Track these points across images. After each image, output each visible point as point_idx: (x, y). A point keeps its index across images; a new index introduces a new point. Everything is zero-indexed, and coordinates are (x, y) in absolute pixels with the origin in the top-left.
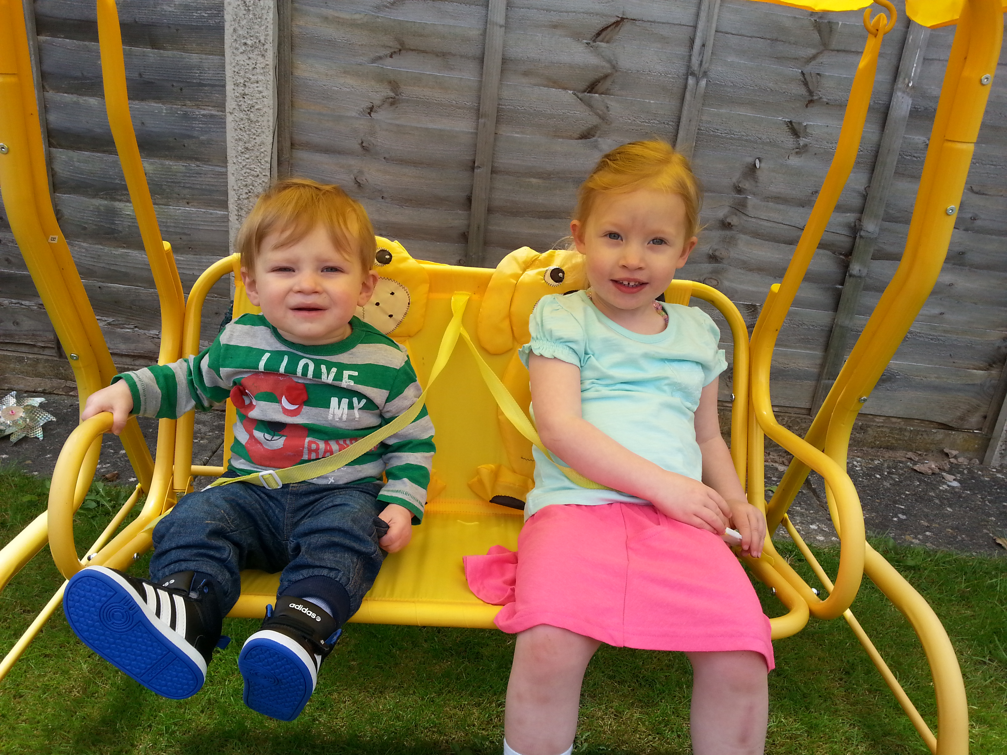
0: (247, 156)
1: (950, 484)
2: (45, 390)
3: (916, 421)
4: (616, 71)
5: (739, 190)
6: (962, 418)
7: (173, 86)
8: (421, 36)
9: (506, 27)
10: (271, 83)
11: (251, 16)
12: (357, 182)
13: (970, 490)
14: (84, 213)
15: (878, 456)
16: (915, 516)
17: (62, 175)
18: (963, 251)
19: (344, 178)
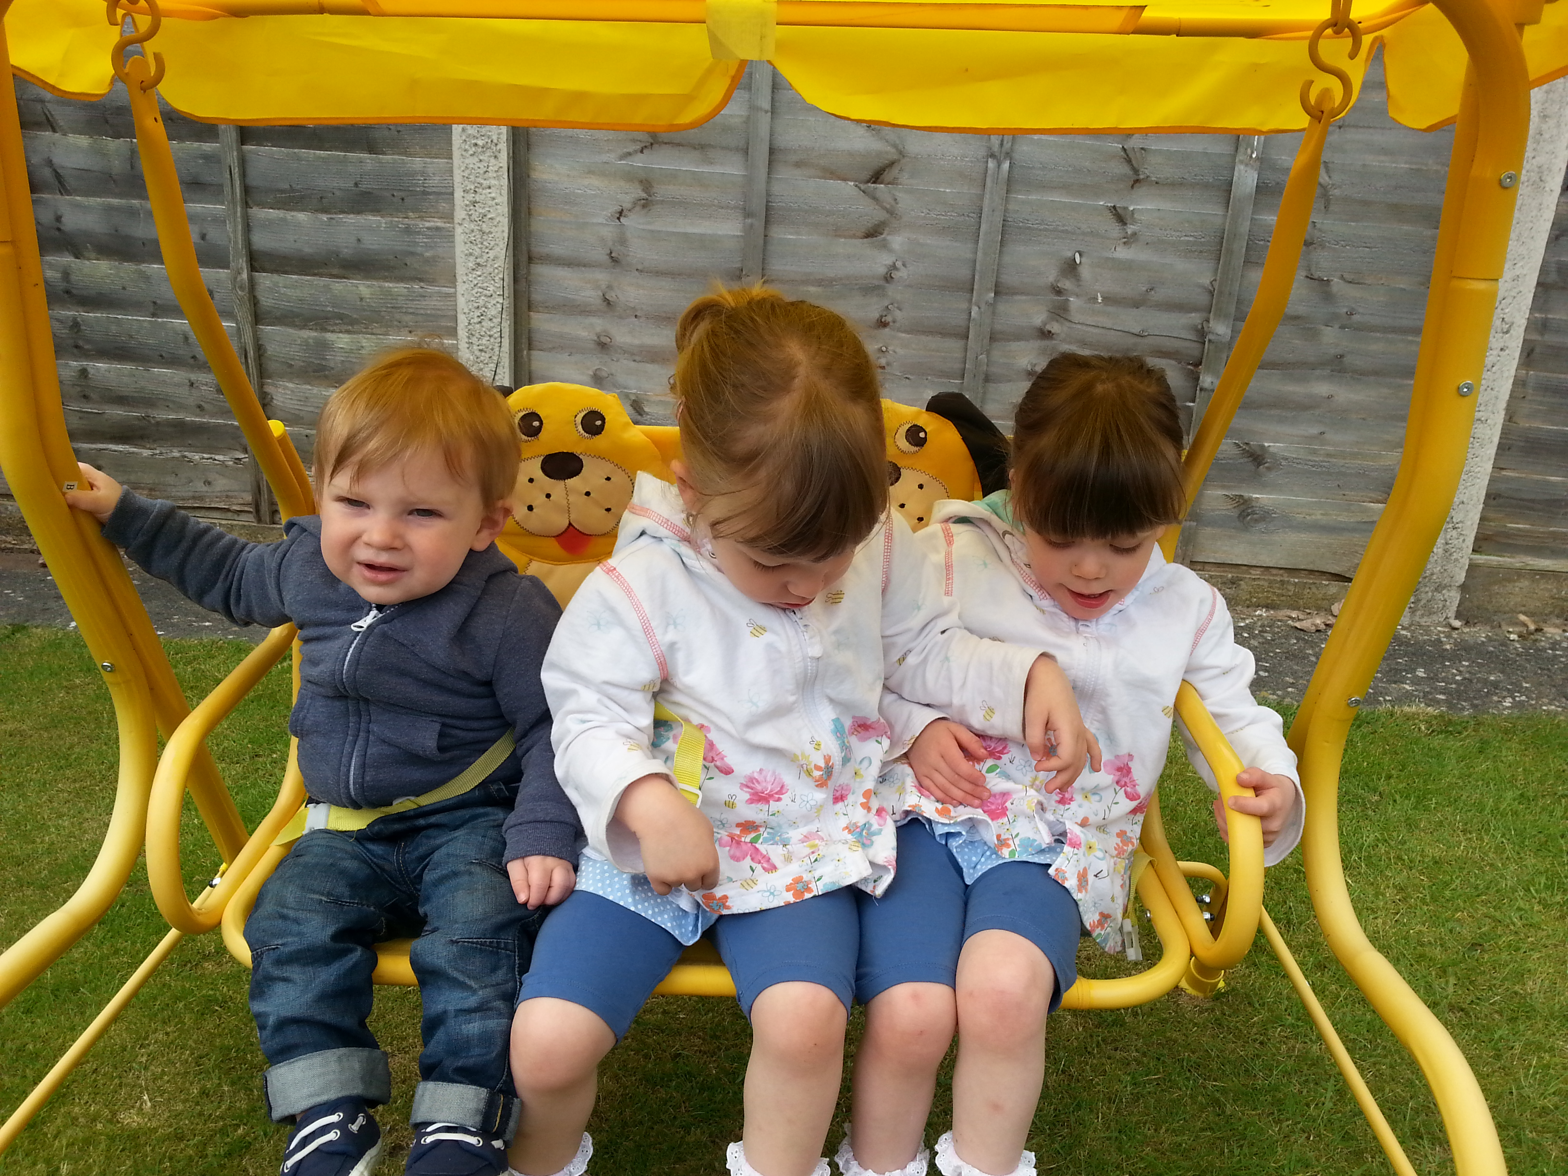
0: (479, 273)
3: (1303, 572)
4: (904, 156)
5: (1058, 292)
7: (393, 195)
9: (772, 112)
10: (505, 188)
12: (605, 299)
14: (290, 347)
16: (1280, 673)
17: (265, 303)
18: (1341, 353)
19: (590, 295)
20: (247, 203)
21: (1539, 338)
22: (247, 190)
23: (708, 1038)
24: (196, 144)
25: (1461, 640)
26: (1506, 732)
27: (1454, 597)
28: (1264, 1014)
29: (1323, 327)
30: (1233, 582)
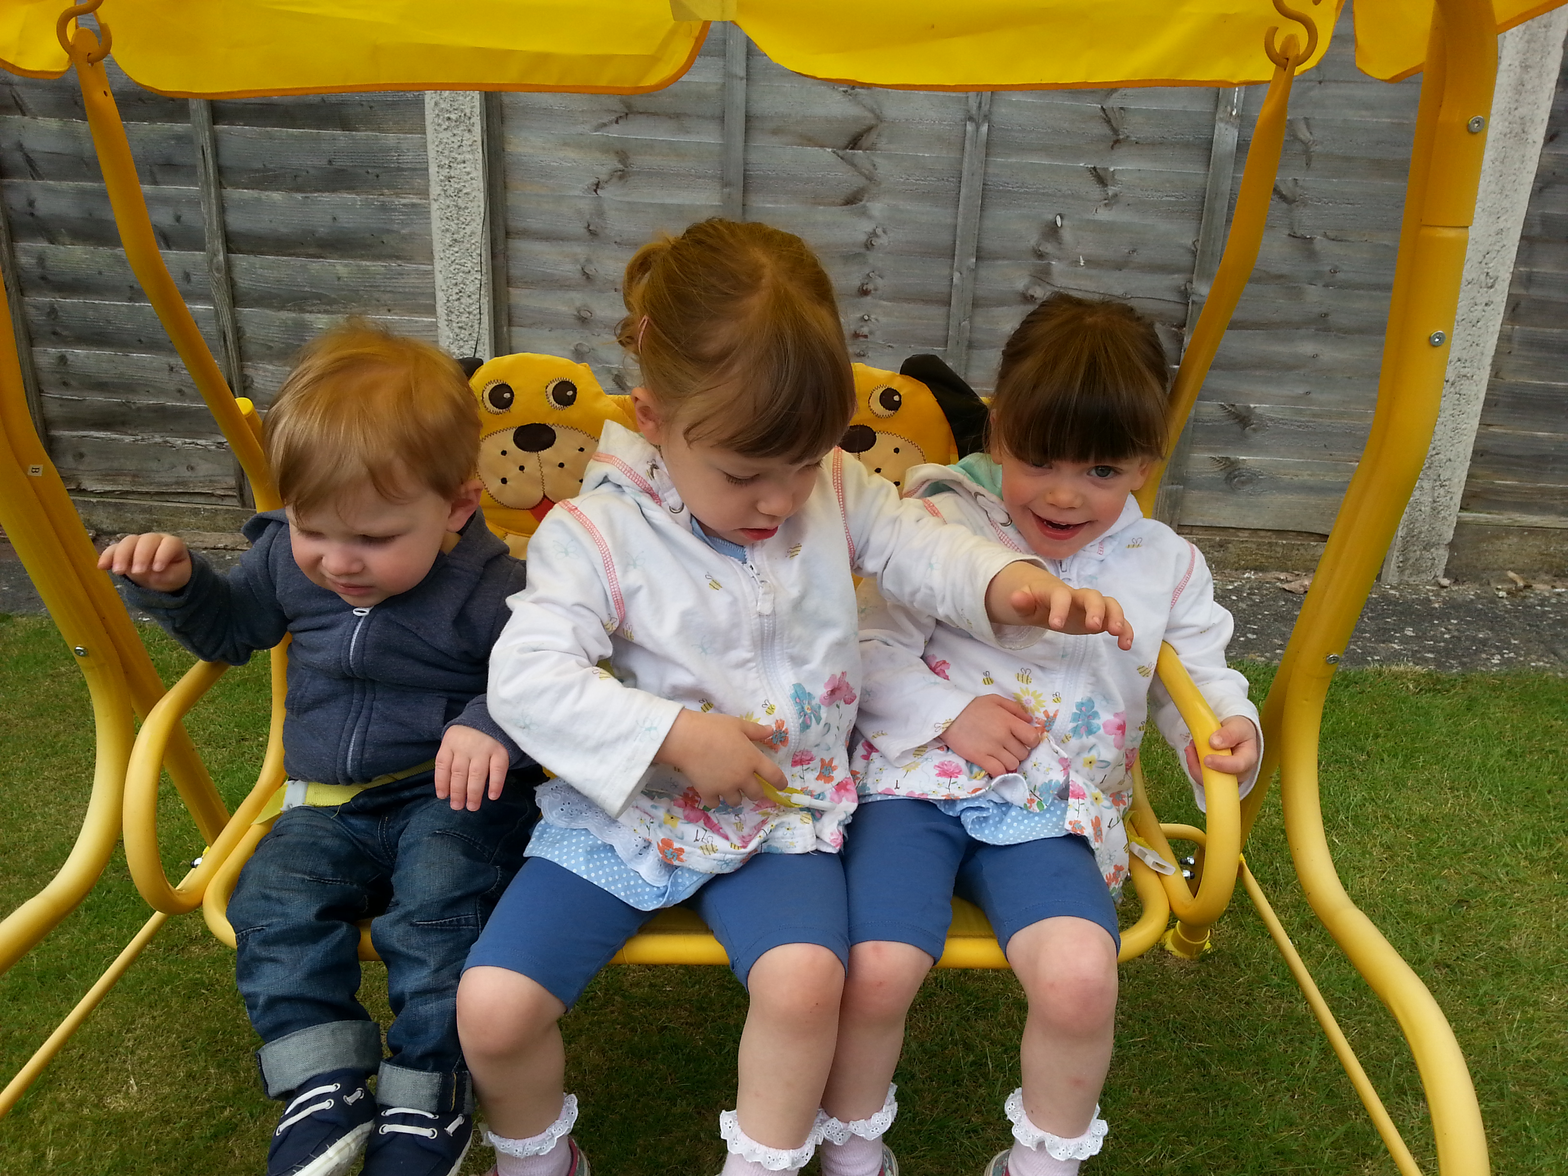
0: (456, 249)
3: (1291, 533)
4: (882, 121)
5: (1040, 255)
7: (368, 172)
9: (747, 79)
10: (480, 162)
12: (585, 273)
14: (269, 329)
15: (1242, 578)
17: (242, 286)
18: (1325, 312)
19: (569, 269)
20: (220, 182)
21: (1522, 291)
22: (220, 170)
23: (694, 1010)
24: (167, 125)
25: (1450, 598)
26: (1494, 689)
27: (1442, 556)
28: (1251, 974)
29: (1307, 286)
30: (1221, 545)
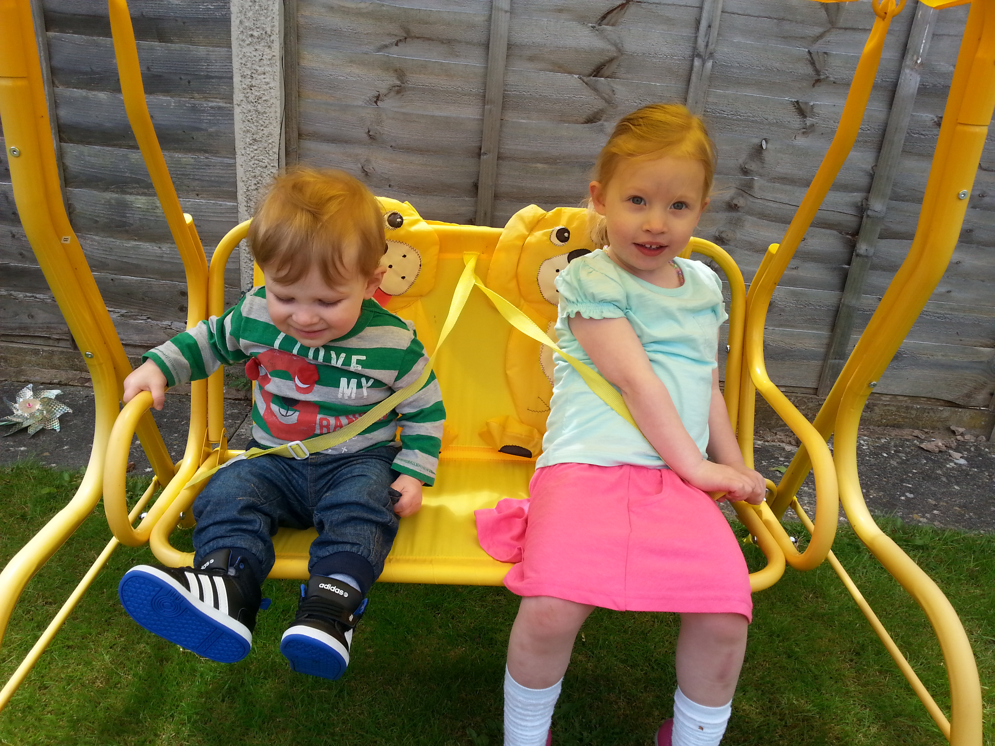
0: (255, 147)
1: (957, 461)
2: (61, 381)
3: (922, 399)
4: (622, 54)
5: (745, 172)
6: (969, 396)
7: (181, 78)
8: (427, 23)
9: (511, 13)
10: (278, 74)
11: (257, 8)
12: (364, 171)
13: (977, 467)
14: (96, 207)
15: (885, 434)
16: (922, 494)
17: (73, 170)
19: (351, 167)
22: (53, 71)
